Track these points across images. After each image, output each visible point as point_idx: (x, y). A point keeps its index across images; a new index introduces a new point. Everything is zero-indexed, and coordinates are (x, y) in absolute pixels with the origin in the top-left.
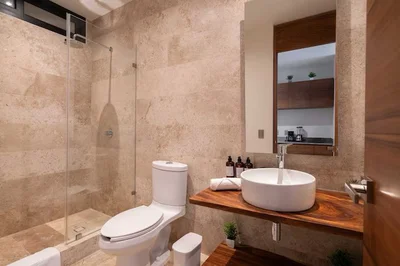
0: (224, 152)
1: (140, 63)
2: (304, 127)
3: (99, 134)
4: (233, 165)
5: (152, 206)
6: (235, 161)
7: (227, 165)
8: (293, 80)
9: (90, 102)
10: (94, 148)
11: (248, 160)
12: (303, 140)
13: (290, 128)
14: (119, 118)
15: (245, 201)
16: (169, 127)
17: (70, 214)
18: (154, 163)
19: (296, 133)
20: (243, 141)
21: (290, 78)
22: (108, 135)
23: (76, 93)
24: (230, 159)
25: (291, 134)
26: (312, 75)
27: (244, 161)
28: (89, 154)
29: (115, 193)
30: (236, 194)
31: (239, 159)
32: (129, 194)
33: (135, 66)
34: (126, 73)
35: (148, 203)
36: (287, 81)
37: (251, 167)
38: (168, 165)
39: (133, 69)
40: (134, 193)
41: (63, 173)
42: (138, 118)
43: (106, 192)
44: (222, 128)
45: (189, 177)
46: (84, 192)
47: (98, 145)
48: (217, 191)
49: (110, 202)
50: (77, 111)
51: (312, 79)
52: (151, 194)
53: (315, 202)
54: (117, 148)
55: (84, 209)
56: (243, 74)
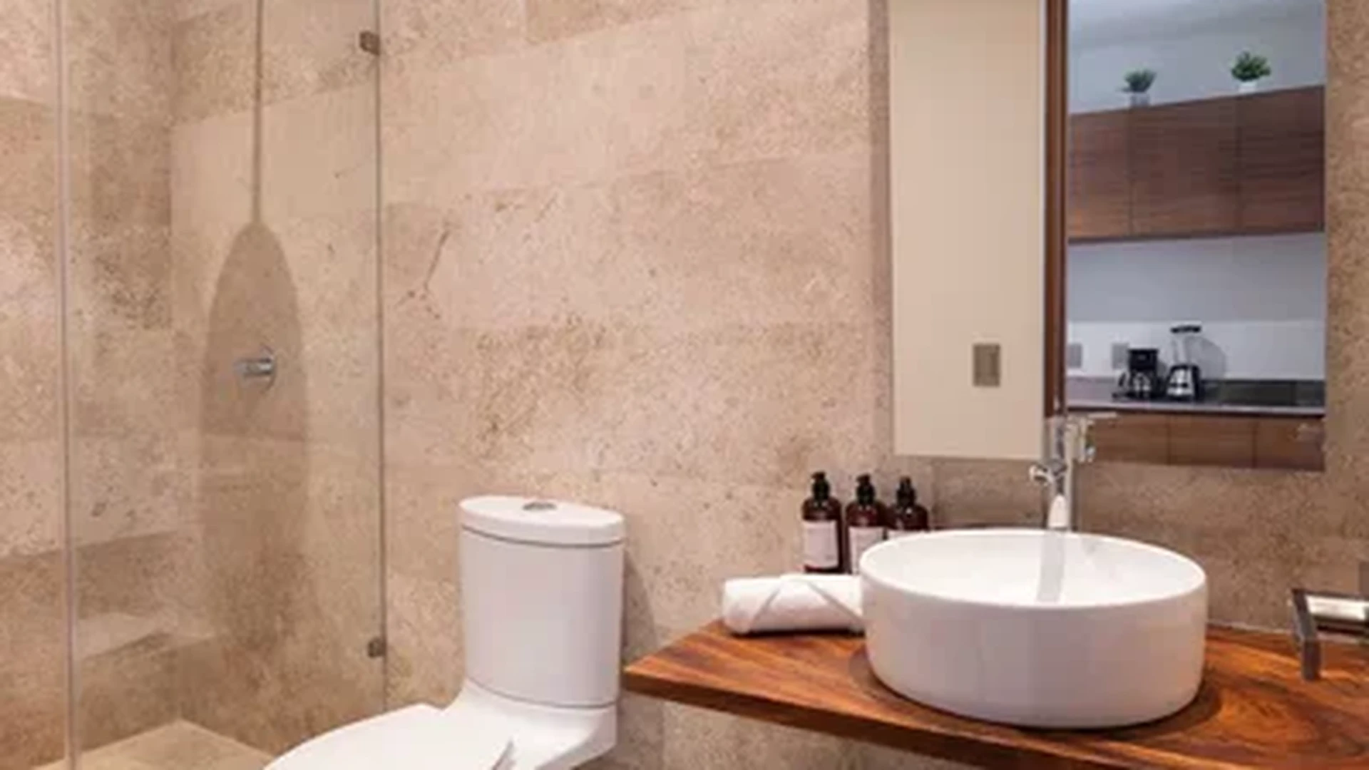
0: (794, 452)
1: (395, 30)
2: (1210, 330)
3: (210, 370)
4: (834, 512)
5: (460, 708)
6: (845, 493)
7: (809, 513)
8: (1155, 96)
9: (165, 217)
10: (190, 438)
11: (906, 493)
12: (1202, 390)
13: (1139, 336)
14: (306, 296)
15: (878, 683)
16: (532, 334)
17: (91, 745)
18: (468, 505)
19: (1166, 358)
20: (884, 404)
21: (1139, 83)
22: (251, 373)
23: (100, 176)
24: (821, 485)
25: (1143, 361)
26: (1248, 70)
27: (886, 496)
28: (168, 466)
29: (294, 651)
30: (839, 650)
31: (865, 488)
32: (356, 653)
33: (370, 43)
34: (330, 80)
35: (441, 696)
36: (1125, 101)
37: (920, 522)
38: (536, 517)
39: (365, 57)
40: (378, 648)
41: (51, 556)
42: (393, 292)
43: (252, 645)
44: (782, 337)
45: (629, 571)
46: (149, 642)
47: (209, 425)
48: (753, 635)
49: (271, 690)
50: (107, 265)
51: (1248, 87)
52: (460, 652)
53: (1203, 685)
54: (299, 436)
55: (152, 721)
56: (880, 81)
